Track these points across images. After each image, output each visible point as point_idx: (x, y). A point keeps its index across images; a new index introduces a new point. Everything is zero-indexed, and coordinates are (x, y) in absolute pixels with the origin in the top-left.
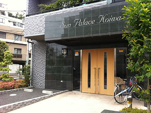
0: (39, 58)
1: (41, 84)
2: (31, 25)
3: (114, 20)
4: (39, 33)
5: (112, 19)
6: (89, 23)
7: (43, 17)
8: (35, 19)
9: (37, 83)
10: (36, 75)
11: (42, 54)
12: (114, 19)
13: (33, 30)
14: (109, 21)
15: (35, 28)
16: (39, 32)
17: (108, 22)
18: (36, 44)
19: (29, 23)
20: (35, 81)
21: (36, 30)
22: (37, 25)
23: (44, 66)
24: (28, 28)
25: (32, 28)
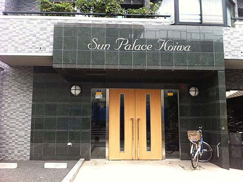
0: (15, 100)
1: (19, 152)
2: (18, 33)
3: (180, 50)
4: (36, 52)
5: (178, 48)
6: (142, 48)
7: (49, 22)
8: (28, 23)
9: (10, 151)
10: (8, 133)
11: (22, 93)
12: (180, 47)
13: (23, 44)
14: (174, 50)
15: (28, 41)
16: (37, 50)
17: (172, 51)
18: (7, 72)
19: (11, 29)
20: (4, 147)
21: (30, 44)
22: (34, 35)
23: (27, 117)
24: (10, 39)
25: (20, 39)
